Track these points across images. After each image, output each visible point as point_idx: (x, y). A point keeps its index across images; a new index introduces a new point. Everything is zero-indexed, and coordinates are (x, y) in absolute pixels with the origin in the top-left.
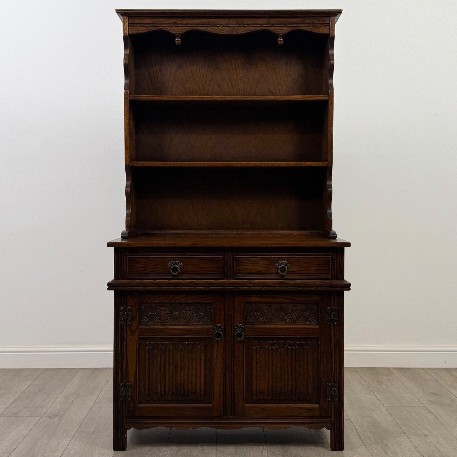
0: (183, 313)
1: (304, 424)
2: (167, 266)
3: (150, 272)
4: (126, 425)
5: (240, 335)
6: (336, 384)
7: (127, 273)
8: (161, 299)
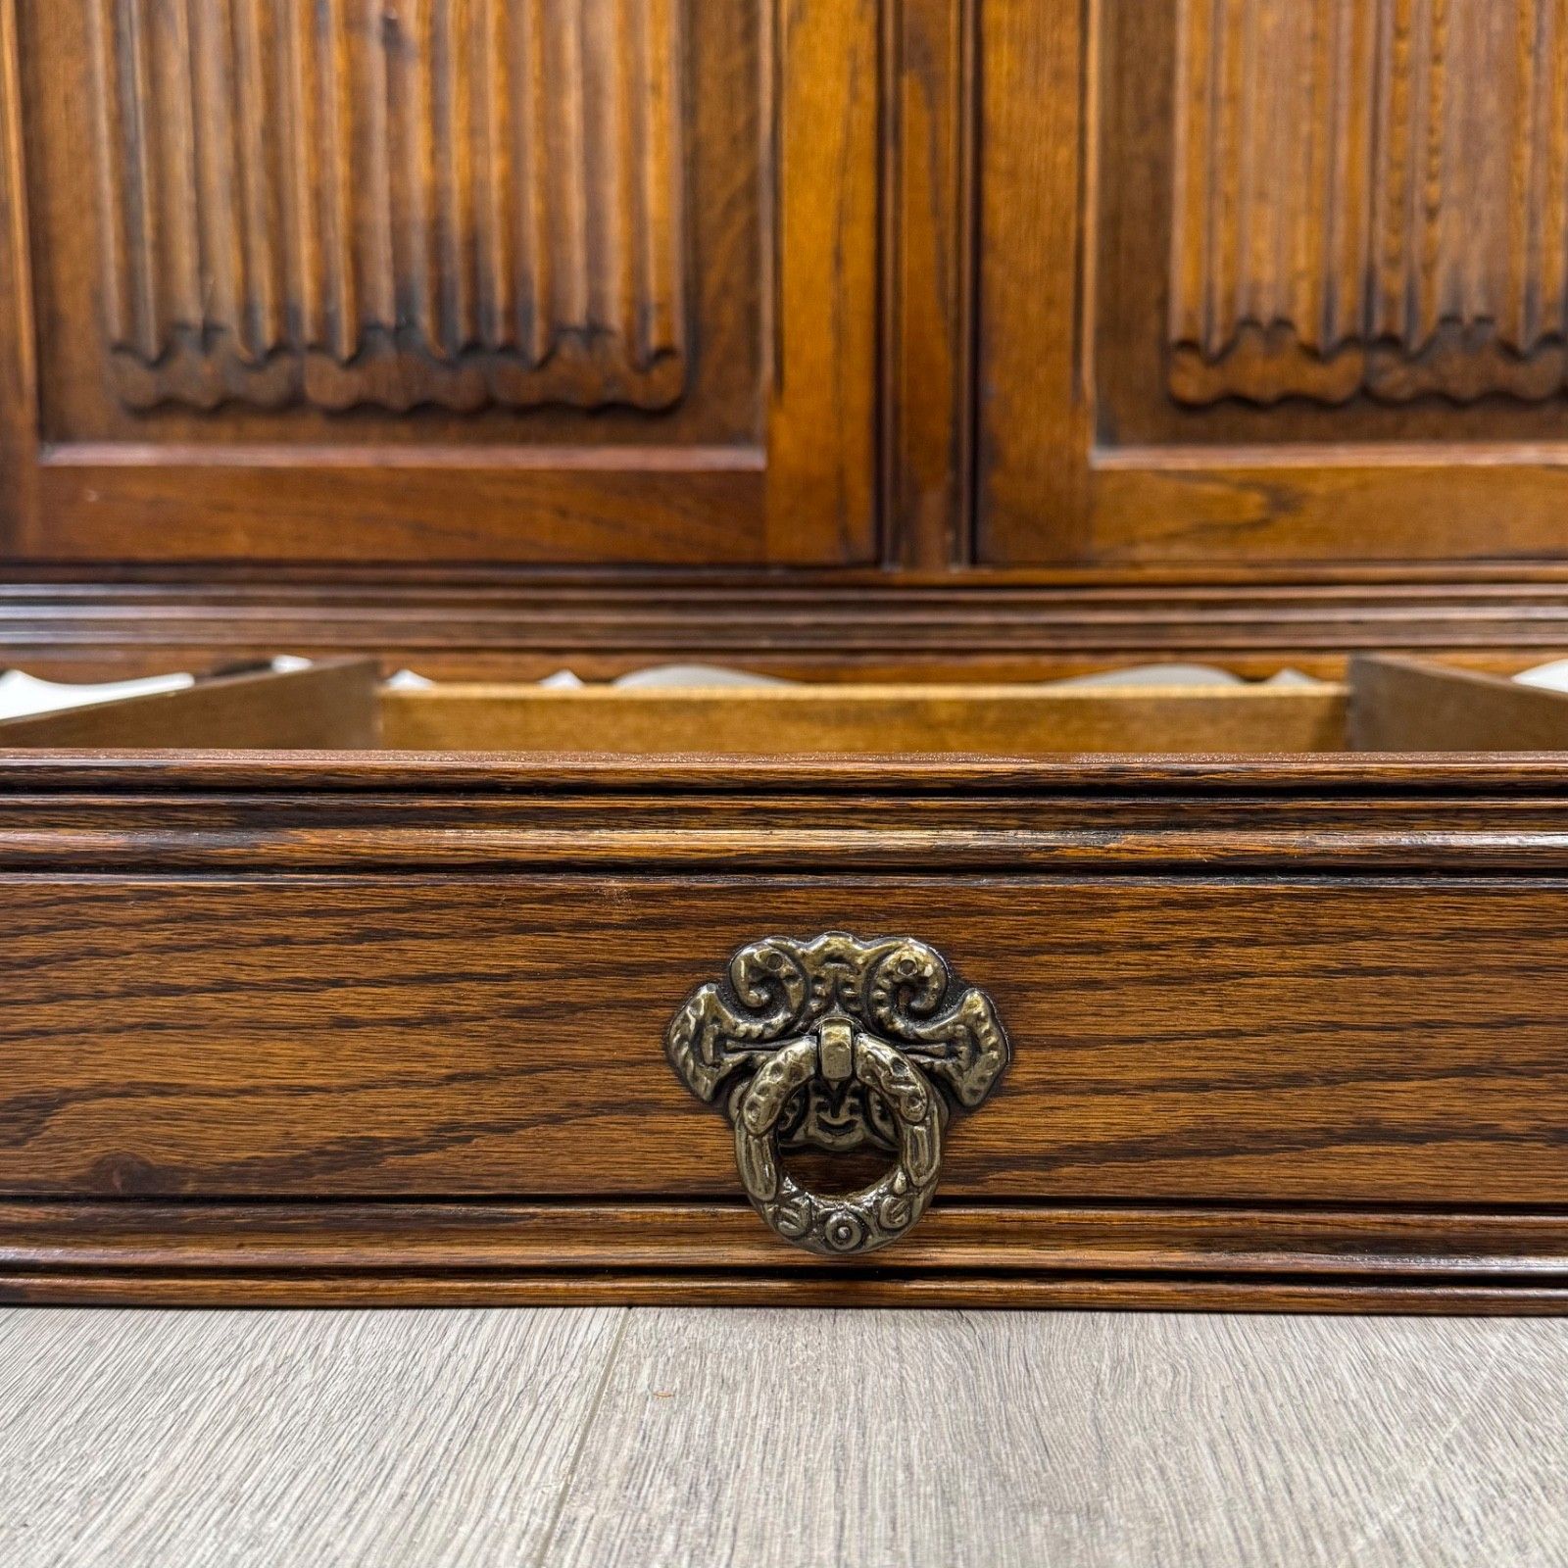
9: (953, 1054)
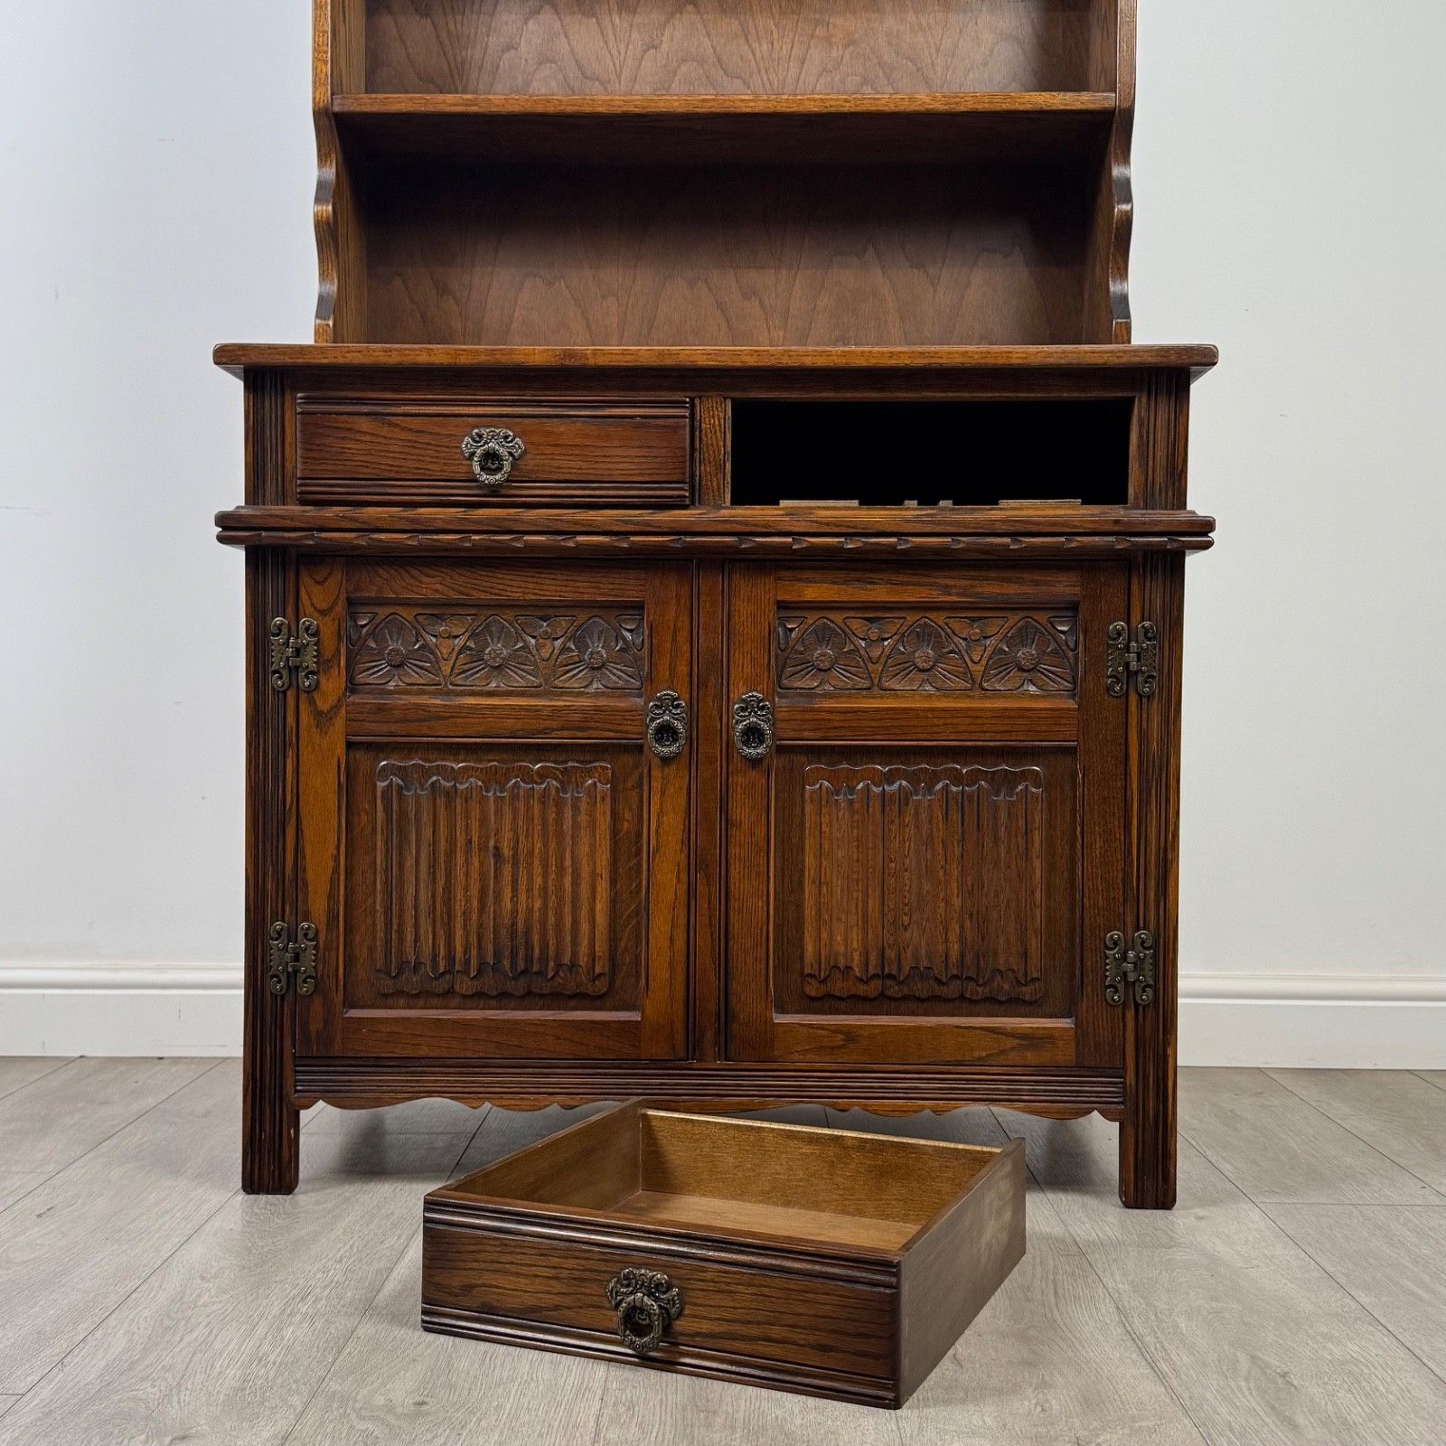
0: (526, 647)
1: (1010, 1099)
2: (460, 447)
3: (393, 475)
4: (296, 1091)
5: (753, 734)
6: (1143, 934)
7: (298, 476)
8: (438, 586)
9: (669, 1303)
